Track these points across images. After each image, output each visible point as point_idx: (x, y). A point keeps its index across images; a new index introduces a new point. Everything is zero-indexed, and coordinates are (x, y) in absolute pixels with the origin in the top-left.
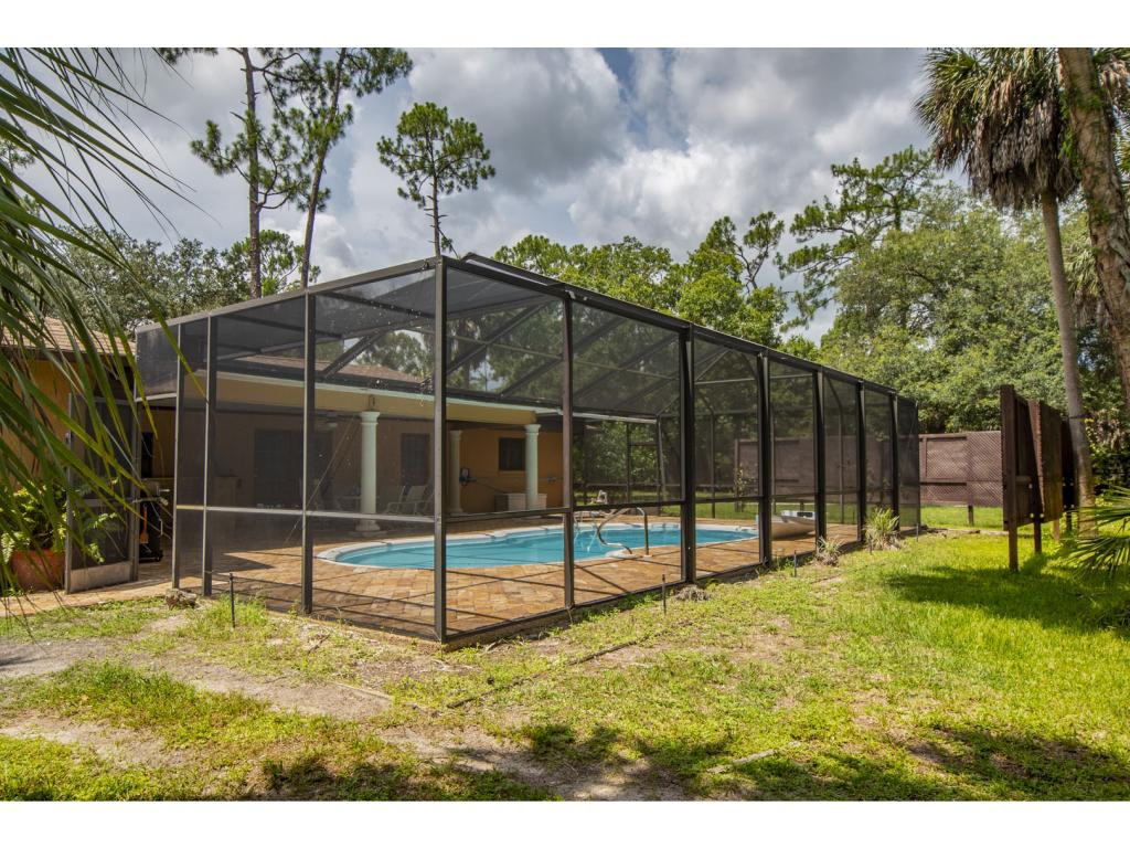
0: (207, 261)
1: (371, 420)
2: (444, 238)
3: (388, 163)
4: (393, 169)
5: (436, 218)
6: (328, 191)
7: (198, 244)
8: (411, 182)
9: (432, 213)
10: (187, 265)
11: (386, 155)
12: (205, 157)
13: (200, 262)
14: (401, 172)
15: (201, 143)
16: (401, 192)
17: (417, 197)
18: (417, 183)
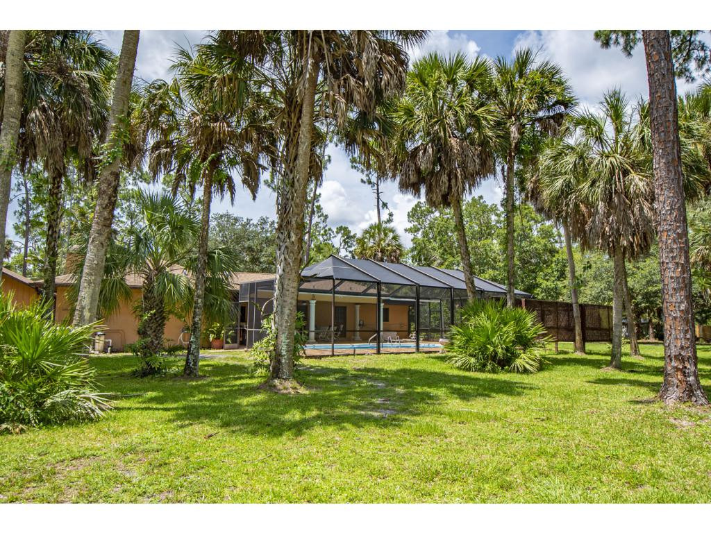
0: (271, 225)
1: (313, 303)
2: (383, 203)
3: (355, 167)
4: (358, 170)
5: (378, 193)
6: (320, 194)
7: (267, 218)
8: (367, 175)
9: (376, 191)
10: (262, 228)
11: (354, 164)
12: (269, 186)
13: (268, 227)
14: (363, 171)
15: (267, 181)
16: (362, 181)
17: (370, 183)
18: (370, 176)
